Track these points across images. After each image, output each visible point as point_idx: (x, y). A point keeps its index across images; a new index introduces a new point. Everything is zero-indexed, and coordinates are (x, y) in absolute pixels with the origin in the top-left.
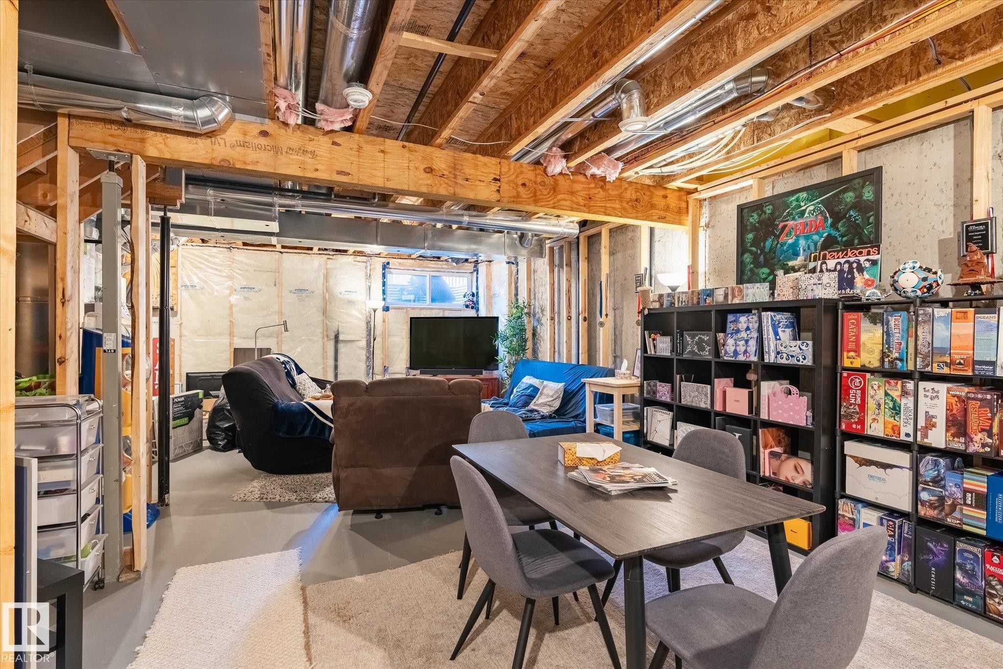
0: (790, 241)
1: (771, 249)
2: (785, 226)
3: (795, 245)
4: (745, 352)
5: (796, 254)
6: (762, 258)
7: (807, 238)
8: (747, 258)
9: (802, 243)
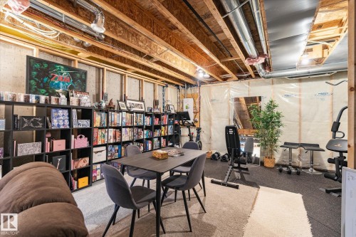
0: (56, 82)
1: (47, 82)
2: (54, 76)
3: (58, 85)
4: (64, 125)
5: (59, 88)
6: (42, 85)
7: (63, 83)
8: (33, 82)
9: (61, 84)
